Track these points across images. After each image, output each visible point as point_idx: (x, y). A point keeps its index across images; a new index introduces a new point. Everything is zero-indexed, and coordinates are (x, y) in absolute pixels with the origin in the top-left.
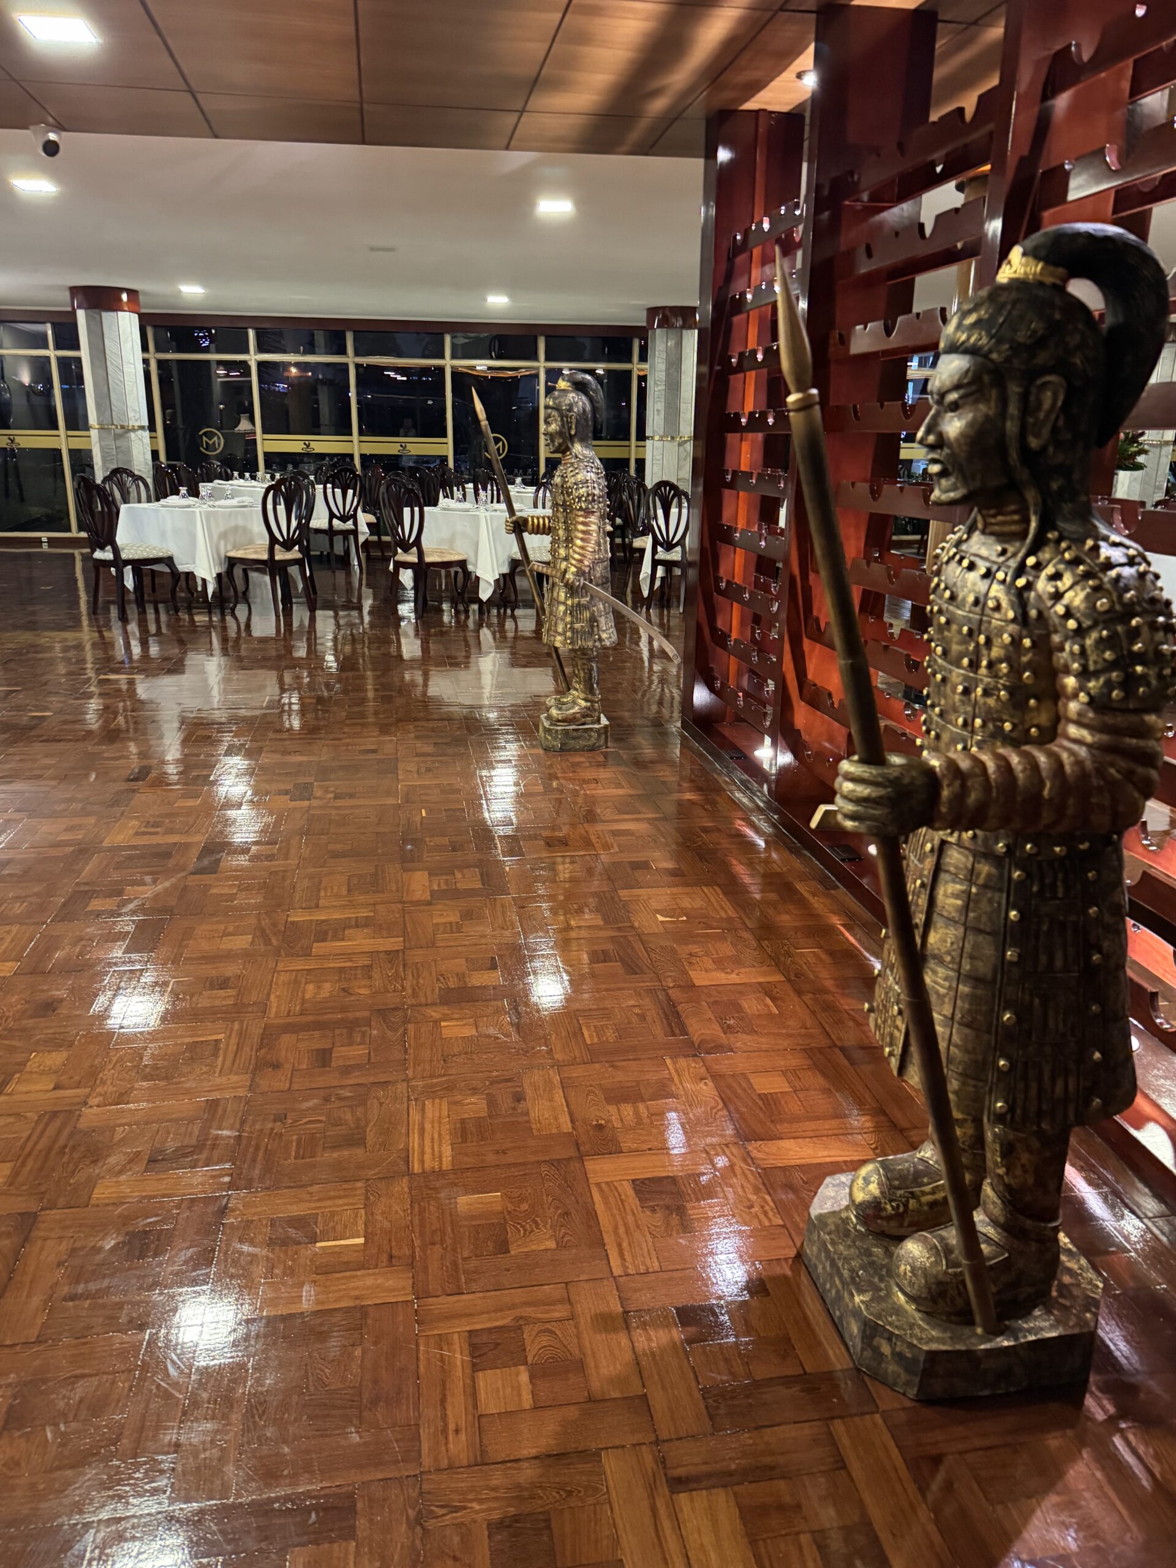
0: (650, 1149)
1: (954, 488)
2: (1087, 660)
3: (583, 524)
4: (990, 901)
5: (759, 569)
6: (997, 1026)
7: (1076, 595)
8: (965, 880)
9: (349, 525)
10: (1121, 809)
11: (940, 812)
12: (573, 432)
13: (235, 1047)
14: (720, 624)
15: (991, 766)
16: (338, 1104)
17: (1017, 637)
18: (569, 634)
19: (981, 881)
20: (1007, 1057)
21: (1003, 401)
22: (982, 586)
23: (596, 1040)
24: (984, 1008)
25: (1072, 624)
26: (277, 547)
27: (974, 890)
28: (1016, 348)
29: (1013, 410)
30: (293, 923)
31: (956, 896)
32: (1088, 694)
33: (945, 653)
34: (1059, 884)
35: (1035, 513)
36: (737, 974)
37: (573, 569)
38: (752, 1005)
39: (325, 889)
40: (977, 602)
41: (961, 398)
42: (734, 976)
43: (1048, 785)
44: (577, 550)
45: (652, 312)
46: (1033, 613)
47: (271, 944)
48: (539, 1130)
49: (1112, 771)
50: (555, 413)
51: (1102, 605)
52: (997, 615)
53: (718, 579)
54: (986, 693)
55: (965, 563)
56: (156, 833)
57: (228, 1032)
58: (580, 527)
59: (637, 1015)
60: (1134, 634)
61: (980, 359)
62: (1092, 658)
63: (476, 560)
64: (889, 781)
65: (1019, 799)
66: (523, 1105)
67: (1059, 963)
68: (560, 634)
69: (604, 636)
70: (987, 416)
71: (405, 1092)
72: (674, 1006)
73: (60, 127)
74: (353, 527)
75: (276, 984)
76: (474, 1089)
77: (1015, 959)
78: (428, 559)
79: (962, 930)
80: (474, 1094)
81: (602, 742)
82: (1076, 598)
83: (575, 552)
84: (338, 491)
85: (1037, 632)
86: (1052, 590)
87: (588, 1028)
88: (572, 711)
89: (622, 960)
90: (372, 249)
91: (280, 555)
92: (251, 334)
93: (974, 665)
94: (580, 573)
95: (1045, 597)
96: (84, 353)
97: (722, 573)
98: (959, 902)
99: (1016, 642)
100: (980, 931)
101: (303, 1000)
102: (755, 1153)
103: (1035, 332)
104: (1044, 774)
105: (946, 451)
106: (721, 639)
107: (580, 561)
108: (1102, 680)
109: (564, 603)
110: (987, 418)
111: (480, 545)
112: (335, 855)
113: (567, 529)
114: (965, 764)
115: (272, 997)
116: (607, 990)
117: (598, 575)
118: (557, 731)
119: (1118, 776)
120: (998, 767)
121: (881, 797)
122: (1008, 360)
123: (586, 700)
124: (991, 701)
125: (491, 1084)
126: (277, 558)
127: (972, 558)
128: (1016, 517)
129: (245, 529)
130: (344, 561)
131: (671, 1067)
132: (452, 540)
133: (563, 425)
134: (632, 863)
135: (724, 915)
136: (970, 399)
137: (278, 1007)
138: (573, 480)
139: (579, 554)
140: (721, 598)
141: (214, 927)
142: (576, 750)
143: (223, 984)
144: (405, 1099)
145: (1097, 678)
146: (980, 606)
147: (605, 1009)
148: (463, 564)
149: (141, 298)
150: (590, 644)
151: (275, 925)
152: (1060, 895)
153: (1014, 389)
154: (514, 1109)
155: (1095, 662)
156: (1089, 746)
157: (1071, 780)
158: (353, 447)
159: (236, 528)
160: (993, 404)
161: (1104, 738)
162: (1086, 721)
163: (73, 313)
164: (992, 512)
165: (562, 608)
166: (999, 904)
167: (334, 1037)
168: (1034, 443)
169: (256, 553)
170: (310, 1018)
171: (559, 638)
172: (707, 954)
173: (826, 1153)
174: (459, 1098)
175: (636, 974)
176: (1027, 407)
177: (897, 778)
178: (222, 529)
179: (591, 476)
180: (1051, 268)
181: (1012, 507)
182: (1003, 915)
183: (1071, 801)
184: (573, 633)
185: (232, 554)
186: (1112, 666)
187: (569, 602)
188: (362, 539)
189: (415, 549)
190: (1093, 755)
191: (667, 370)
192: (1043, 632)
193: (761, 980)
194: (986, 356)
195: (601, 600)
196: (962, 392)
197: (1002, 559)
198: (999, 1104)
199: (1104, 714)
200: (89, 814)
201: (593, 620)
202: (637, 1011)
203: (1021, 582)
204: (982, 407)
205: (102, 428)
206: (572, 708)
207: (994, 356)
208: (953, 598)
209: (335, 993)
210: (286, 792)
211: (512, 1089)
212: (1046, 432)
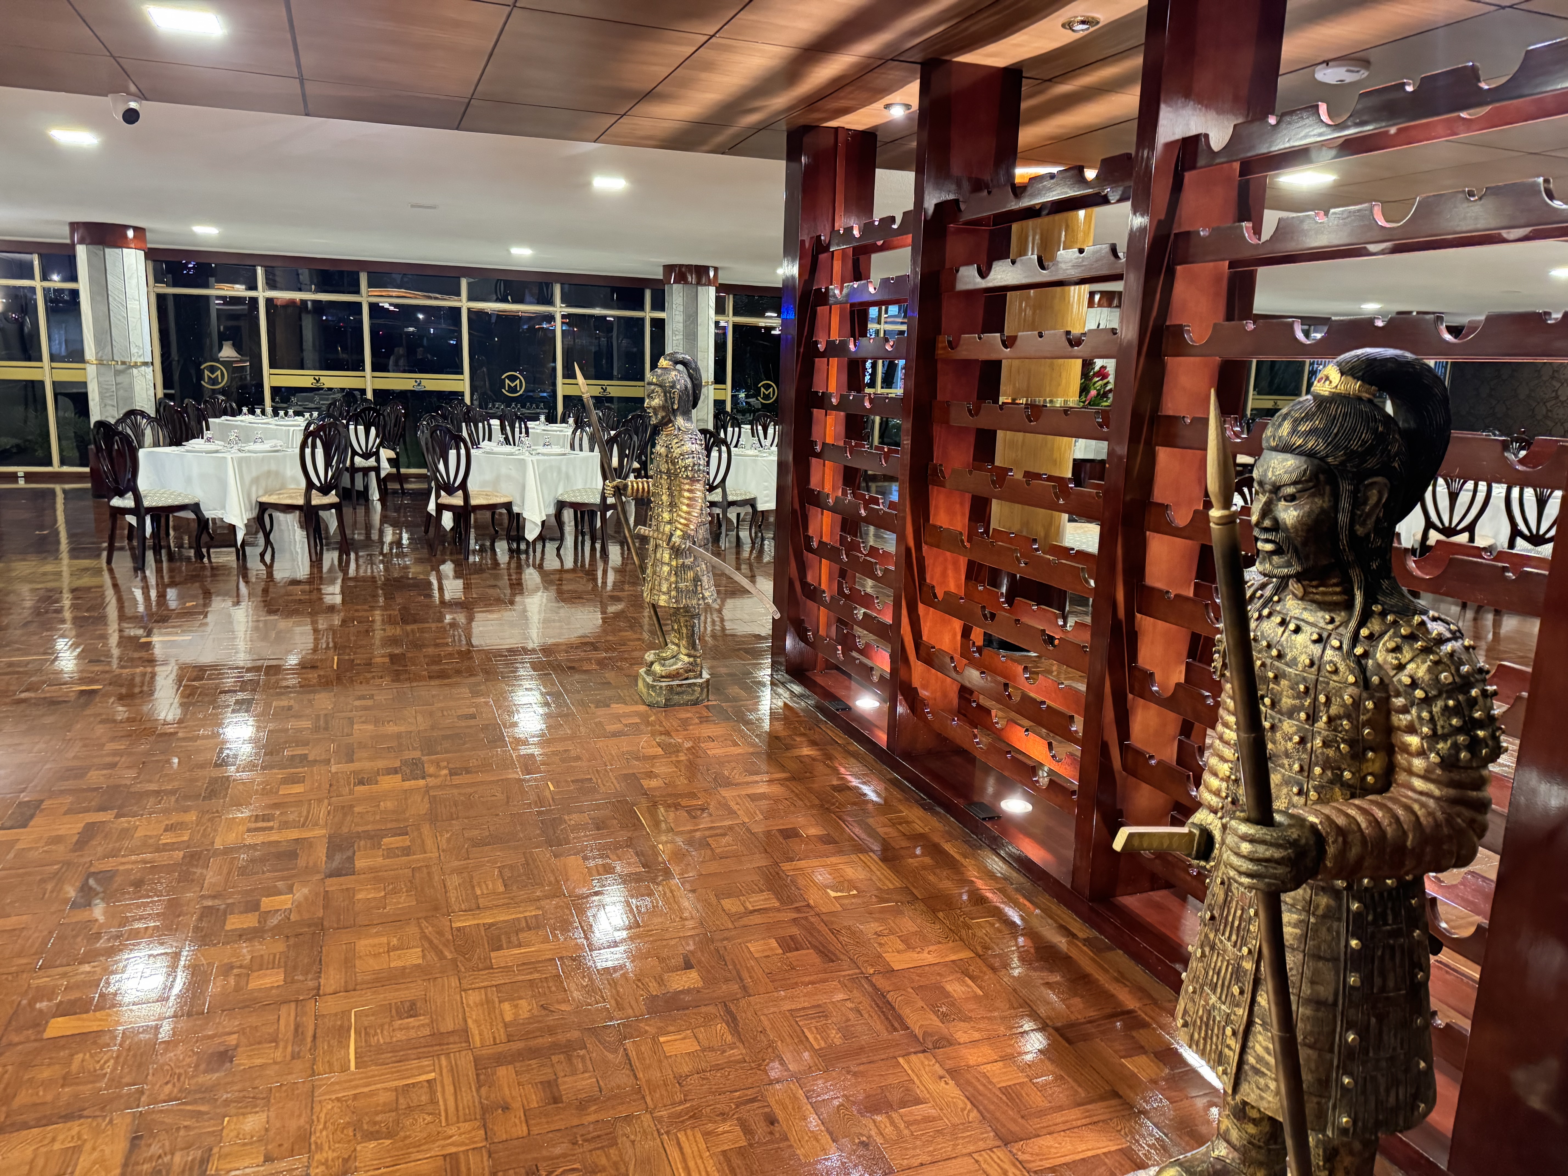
0: (922, 1165)
1: (1289, 565)
2: (1435, 725)
3: (689, 491)
4: (1329, 930)
5: (843, 529)
6: (1340, 1046)
7: (1418, 667)
8: (1304, 909)
9: (372, 462)
10: (1464, 852)
11: (1325, 865)
12: (676, 407)
13: (452, 1088)
14: (809, 579)
15: (1360, 819)
16: (588, 1146)
17: (1357, 699)
18: (673, 593)
19: (1320, 912)
20: (1350, 1074)
21: (1336, 497)
22: (1316, 649)
23: (823, 1044)
24: (1326, 1029)
25: (1419, 694)
26: (314, 491)
27: (1312, 920)
28: (1350, 455)
29: (1345, 504)
30: (459, 929)
31: (1295, 926)
32: (1438, 754)
33: (1273, 705)
34: (1389, 912)
35: (1360, 588)
36: (929, 953)
37: (679, 533)
38: (956, 988)
39: (479, 884)
40: (1312, 664)
41: (1299, 492)
42: (925, 955)
43: (1411, 836)
44: (683, 515)
45: (669, 269)
46: (1375, 679)
47: (445, 958)
48: (805, 1156)
49: (1459, 820)
50: (658, 389)
51: (1445, 678)
52: (1335, 678)
53: (809, 539)
54: (1326, 744)
55: (1292, 627)
56: (271, 828)
57: (437, 1069)
58: (686, 494)
59: (851, 1009)
60: (1473, 703)
61: (1316, 461)
62: (1440, 723)
63: (523, 503)
64: (1289, 842)
65: (1388, 850)
66: (777, 1128)
67: (1391, 984)
68: (664, 593)
69: (707, 594)
70: (1322, 508)
71: (652, 1125)
72: (884, 997)
73: (142, 96)
74: (375, 464)
75: (468, 1005)
76: (723, 1114)
77: (1358, 984)
78: (474, 502)
79: (1301, 956)
80: (724, 1120)
81: (704, 696)
82: (1420, 669)
83: (678, 515)
84: (361, 428)
85: (1377, 695)
86: (1395, 662)
87: (810, 1029)
88: (675, 667)
89: (815, 947)
90: (412, 206)
91: (317, 499)
92: (260, 271)
93: (1312, 718)
94: (685, 536)
95: (1387, 667)
96: (83, 285)
97: (811, 533)
98: (1298, 931)
99: (1357, 703)
100: (1319, 958)
101: (506, 1026)
102: (1021, 1156)
103: (1364, 442)
104: (1405, 827)
105: (1281, 535)
106: (813, 593)
107: (687, 525)
108: (1449, 742)
109: (668, 564)
110: (1323, 511)
111: (527, 488)
112: (477, 843)
113: (671, 495)
114: (1341, 821)
115: (470, 1021)
116: (813, 983)
117: (700, 537)
118: (661, 687)
119: (1464, 825)
120: (1370, 823)
121: (1283, 858)
122: (1342, 463)
123: (689, 656)
124: (1331, 752)
125: (737, 1107)
126: (314, 503)
127: (1298, 623)
128: (1338, 589)
129: (277, 474)
130: (364, 495)
131: (906, 1067)
132: (497, 481)
133: (666, 400)
134: (781, 831)
135: (891, 886)
136: (1307, 494)
137: (480, 1035)
138: (678, 451)
139: (685, 519)
140: (810, 555)
141: (376, 941)
142: (680, 705)
143: (412, 1011)
144: (656, 1133)
145: (1445, 741)
146: (1315, 667)
147: (819, 1006)
148: (508, 506)
149: (148, 234)
150: (694, 602)
151: (440, 933)
152: (1390, 922)
153: (1345, 487)
154: (771, 1133)
155: (1443, 727)
156: (1437, 799)
157: (1428, 830)
158: (366, 382)
159: (269, 473)
160: (1326, 499)
161: (1451, 792)
162: (1433, 777)
163: (72, 246)
164: (1314, 583)
165: (666, 569)
166: (1338, 933)
167: (553, 1065)
168: (1360, 530)
169: (291, 497)
170: (520, 1045)
171: (663, 597)
172: (892, 932)
173: (1083, 1147)
174: (710, 1127)
175: (833, 961)
176: (1357, 501)
177: (1295, 840)
178: (254, 474)
179: (695, 447)
180: (1367, 386)
181: (1334, 581)
182: (1343, 943)
183: (1428, 849)
184: (677, 592)
185: (264, 499)
186: (1458, 730)
187: (674, 563)
188: (383, 474)
189: (460, 492)
190: (1441, 807)
191: (685, 321)
192: (1384, 695)
193: (954, 958)
194: (1322, 459)
195: (703, 560)
196: (1299, 486)
197: (1330, 627)
198: (1345, 1120)
199: (1450, 771)
200: (186, 810)
201: (697, 580)
202: (850, 1005)
203: (1359, 651)
204: (1319, 501)
205: (100, 363)
206: (675, 664)
207: (1330, 460)
208: (1280, 656)
209: (536, 1013)
210: (395, 771)
211: (761, 1111)
212: (1370, 523)
